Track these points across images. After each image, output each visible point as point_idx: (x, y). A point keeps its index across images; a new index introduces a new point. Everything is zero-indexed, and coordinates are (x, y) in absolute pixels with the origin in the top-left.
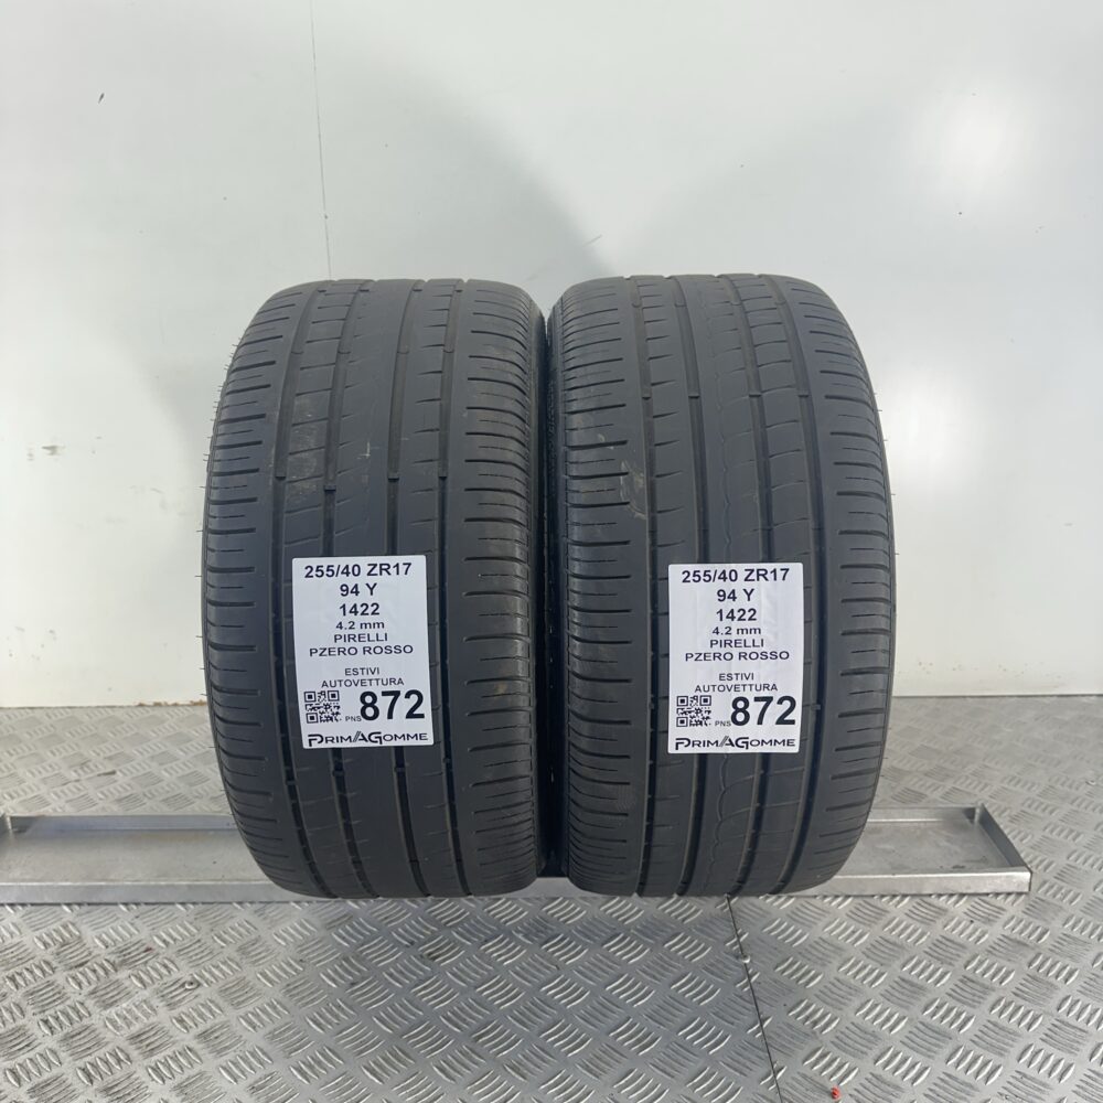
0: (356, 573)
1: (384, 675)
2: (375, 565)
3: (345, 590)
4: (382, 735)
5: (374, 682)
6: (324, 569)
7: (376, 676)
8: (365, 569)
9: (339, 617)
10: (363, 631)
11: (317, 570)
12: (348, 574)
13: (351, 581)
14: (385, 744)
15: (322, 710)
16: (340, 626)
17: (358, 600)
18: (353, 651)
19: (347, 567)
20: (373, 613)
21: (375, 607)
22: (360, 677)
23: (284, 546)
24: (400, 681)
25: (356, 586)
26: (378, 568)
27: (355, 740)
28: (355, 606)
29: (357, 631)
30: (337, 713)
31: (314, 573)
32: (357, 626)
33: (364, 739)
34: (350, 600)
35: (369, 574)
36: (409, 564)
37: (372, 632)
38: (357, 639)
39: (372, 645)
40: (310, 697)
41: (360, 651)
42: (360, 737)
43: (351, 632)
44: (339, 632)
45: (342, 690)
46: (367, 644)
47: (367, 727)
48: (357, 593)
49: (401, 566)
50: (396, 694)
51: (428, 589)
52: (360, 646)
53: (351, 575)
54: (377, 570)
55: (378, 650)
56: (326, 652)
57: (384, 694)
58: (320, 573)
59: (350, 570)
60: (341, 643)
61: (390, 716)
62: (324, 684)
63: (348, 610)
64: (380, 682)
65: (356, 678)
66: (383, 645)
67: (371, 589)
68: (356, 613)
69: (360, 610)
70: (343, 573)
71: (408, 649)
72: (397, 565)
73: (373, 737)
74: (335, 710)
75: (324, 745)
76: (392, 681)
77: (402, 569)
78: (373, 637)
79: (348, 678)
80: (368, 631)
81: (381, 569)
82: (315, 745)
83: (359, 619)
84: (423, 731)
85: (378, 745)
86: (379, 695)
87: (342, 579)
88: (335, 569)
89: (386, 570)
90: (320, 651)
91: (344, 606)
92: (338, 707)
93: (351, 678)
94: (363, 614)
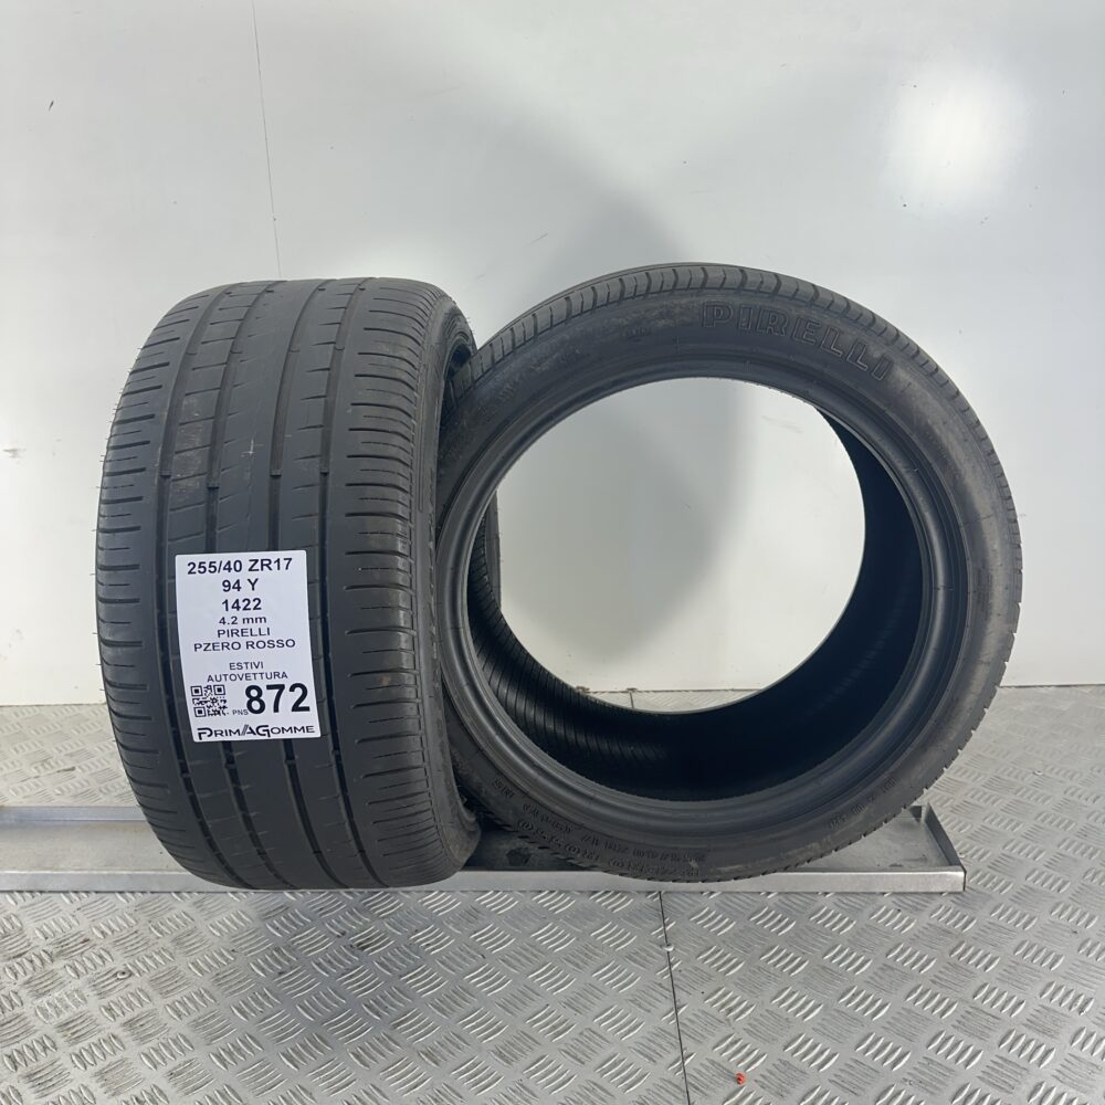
0: (238, 568)
1: (269, 669)
2: (257, 561)
3: (227, 585)
4: (269, 728)
5: (258, 676)
6: (207, 565)
7: (260, 670)
8: (247, 565)
9: (222, 612)
10: (246, 626)
11: (200, 567)
12: (229, 569)
13: (232, 577)
14: (273, 737)
15: (209, 704)
16: (223, 621)
17: (240, 595)
18: (236, 646)
19: (229, 563)
20: (255, 608)
21: (257, 602)
22: (244, 671)
23: (168, 543)
24: (284, 675)
25: (238, 582)
26: (259, 563)
27: (244, 733)
28: (237, 601)
29: (240, 626)
30: (224, 707)
31: (196, 570)
32: (240, 621)
33: (252, 732)
34: (233, 595)
35: (250, 570)
36: (290, 559)
37: (255, 627)
38: (240, 633)
39: (255, 639)
40: (197, 691)
41: (244, 645)
42: (248, 730)
43: (234, 627)
44: (222, 627)
45: (228, 684)
46: (250, 639)
47: (255, 721)
48: (239, 588)
49: (282, 561)
50: (281, 688)
51: (308, 583)
52: (243, 641)
53: (233, 571)
54: (258, 566)
55: (261, 645)
56: (211, 647)
57: (269, 687)
58: (202, 570)
59: (232, 566)
60: (224, 638)
61: (276, 710)
62: (210, 678)
63: (230, 606)
64: (264, 676)
65: (241, 672)
66: (266, 639)
67: (253, 585)
68: (238, 608)
69: (242, 605)
70: (225, 569)
71: (290, 643)
72: (278, 561)
73: (260, 730)
74: (222, 704)
75: (213, 739)
76: (276, 674)
77: (283, 563)
78: (255, 632)
79: (233, 672)
80: (250, 625)
81: (262, 565)
82: (205, 738)
83: (241, 614)
84: (308, 724)
85: (266, 737)
86: (264, 689)
87: (224, 575)
88: (217, 565)
89: (267, 565)
90: (204, 647)
91: (226, 602)
92: (225, 701)
93: (235, 672)
94: (245, 609)
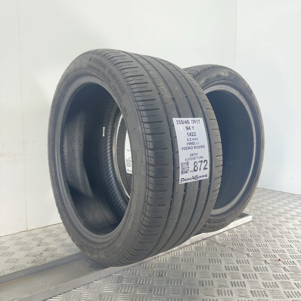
0: (188, 123)
1: (199, 156)
2: (192, 121)
3: (188, 128)
5: (197, 158)
6: (181, 121)
7: (197, 156)
9: (187, 137)
12: (186, 123)
13: (188, 125)
15: (185, 169)
16: (188, 140)
17: (191, 131)
18: (192, 148)
19: (186, 121)
20: (195, 135)
21: (195, 133)
22: (194, 156)
23: (168, 114)
24: (203, 157)
28: (190, 133)
29: (192, 141)
30: (188, 170)
31: (178, 123)
34: (189, 131)
35: (191, 123)
36: (199, 120)
37: (195, 141)
38: (192, 144)
40: (182, 165)
42: (193, 178)
44: (188, 142)
45: (190, 161)
46: (195, 145)
47: (195, 174)
48: (190, 129)
49: (197, 121)
50: (202, 162)
52: (193, 146)
55: (197, 147)
57: (199, 162)
58: (180, 123)
60: (189, 146)
61: (200, 170)
62: (186, 160)
66: (198, 145)
67: (193, 128)
68: (191, 135)
69: (192, 134)
71: (204, 146)
76: (201, 157)
78: (196, 143)
83: (192, 137)
86: (198, 162)
87: (185, 125)
88: (183, 121)
89: (195, 122)
90: (184, 148)
91: (188, 133)
92: (189, 168)
93: (192, 157)
94: (193, 136)
